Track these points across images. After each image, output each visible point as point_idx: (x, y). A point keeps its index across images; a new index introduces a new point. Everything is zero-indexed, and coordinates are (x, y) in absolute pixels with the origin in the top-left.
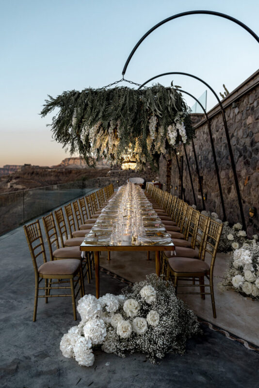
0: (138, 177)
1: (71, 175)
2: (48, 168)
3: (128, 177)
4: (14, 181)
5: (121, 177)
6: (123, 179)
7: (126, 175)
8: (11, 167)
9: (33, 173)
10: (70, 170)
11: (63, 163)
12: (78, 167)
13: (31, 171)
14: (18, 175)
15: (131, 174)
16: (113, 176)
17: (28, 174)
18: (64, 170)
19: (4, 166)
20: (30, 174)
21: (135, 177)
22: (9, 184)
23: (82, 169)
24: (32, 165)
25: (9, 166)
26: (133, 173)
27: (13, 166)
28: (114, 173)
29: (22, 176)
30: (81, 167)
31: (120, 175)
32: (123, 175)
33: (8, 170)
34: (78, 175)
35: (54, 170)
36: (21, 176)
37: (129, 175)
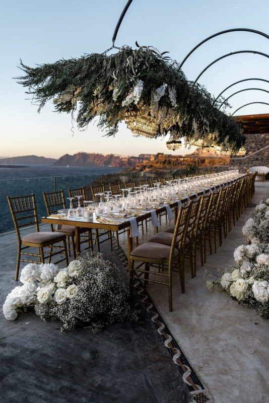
0: (263, 165)
1: (204, 164)
2: (181, 157)
3: (250, 165)
4: (147, 170)
5: (242, 165)
6: (245, 168)
7: (249, 163)
8: (146, 156)
9: (164, 162)
10: (203, 159)
11: (197, 152)
12: (212, 156)
13: (163, 159)
14: (151, 164)
15: (254, 162)
16: (232, 164)
17: (161, 163)
18: (197, 159)
19: (140, 155)
20: (162, 164)
21: (259, 166)
22: (142, 173)
23: (216, 158)
24: (165, 154)
25: (144, 155)
26: (257, 161)
27: (148, 155)
28: (233, 161)
29: (155, 165)
30: (215, 156)
31: (240, 164)
32: (245, 164)
33: (143, 159)
34: (211, 164)
35: (186, 159)
36: (153, 165)
37: (252, 163)
